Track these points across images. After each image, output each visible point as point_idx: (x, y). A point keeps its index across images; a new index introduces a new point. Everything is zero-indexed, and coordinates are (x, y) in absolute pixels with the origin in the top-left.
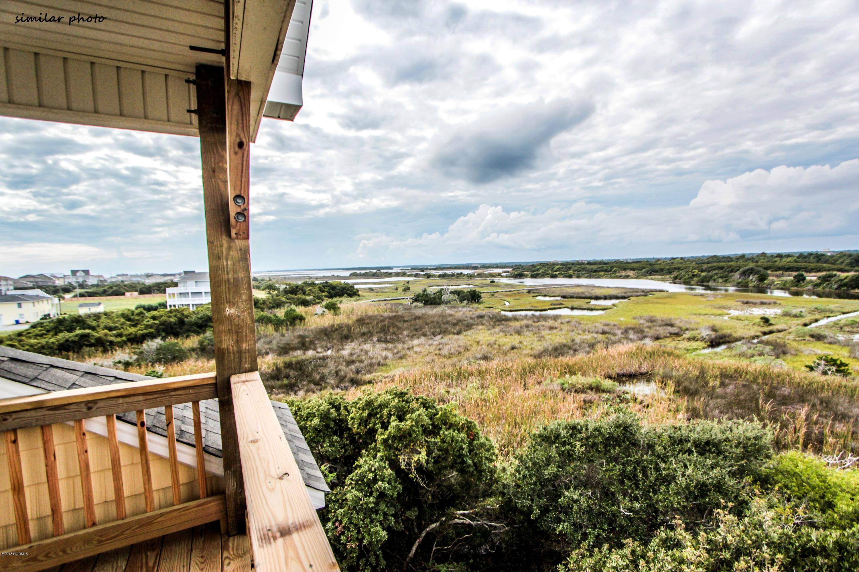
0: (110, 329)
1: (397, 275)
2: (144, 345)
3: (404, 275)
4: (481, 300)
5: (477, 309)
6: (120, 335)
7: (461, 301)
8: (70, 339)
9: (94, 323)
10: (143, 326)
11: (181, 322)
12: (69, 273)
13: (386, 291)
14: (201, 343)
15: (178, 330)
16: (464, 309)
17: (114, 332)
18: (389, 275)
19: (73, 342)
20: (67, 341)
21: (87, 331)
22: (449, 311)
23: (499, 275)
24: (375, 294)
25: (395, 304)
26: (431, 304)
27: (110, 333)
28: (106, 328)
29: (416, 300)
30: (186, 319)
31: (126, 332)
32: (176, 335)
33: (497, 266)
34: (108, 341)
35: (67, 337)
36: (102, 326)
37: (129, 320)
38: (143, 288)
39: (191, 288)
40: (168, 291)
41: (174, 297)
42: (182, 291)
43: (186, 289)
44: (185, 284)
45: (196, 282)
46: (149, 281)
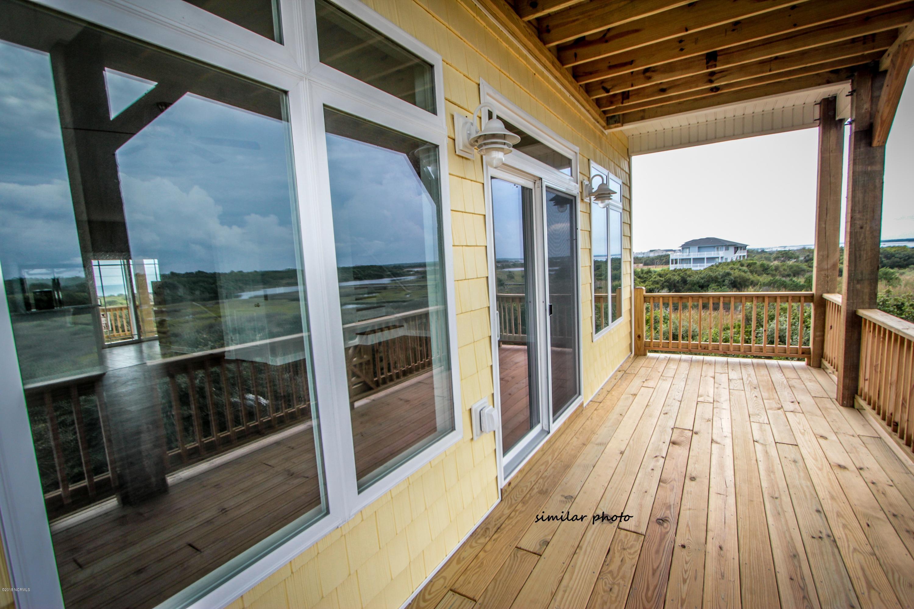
38: (647, 260)
39: (694, 254)
40: (672, 257)
41: (676, 263)
42: (685, 257)
43: (689, 255)
44: (688, 250)
45: (699, 248)
46: (652, 255)
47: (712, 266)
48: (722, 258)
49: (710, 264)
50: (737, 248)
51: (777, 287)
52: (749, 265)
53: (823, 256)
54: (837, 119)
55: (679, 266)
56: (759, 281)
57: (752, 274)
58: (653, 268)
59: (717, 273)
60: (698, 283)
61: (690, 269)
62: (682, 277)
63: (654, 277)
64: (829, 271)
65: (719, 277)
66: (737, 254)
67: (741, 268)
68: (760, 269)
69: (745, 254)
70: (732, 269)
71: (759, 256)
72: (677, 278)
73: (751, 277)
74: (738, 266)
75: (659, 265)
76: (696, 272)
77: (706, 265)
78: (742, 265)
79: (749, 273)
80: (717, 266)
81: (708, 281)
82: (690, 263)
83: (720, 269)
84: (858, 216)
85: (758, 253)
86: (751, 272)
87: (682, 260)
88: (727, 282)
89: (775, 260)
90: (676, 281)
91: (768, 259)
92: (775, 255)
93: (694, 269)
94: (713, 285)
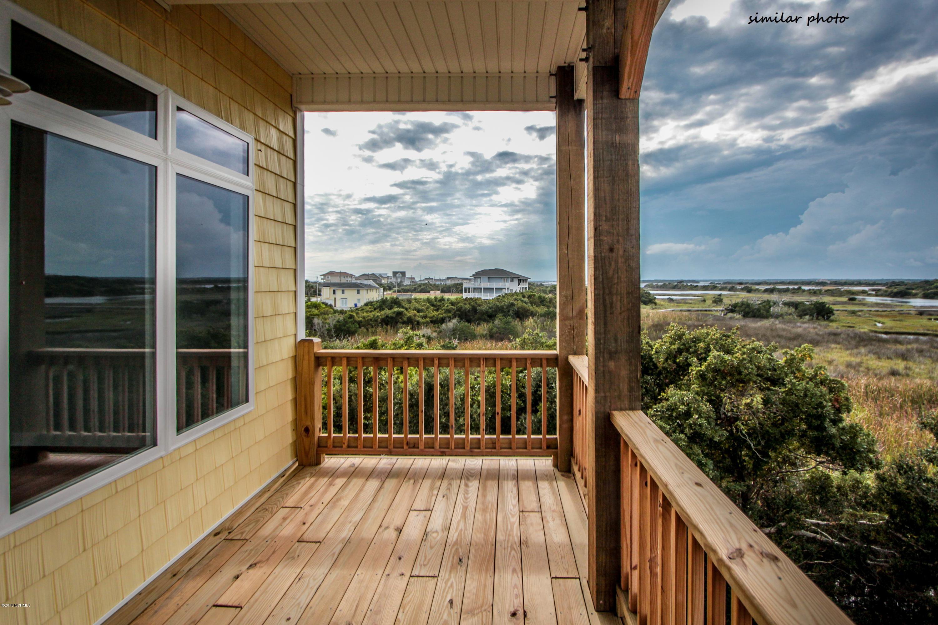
0: (419, 311)
1: (705, 288)
2: (443, 325)
3: (714, 288)
4: (832, 317)
5: (827, 326)
6: (425, 317)
7: (800, 316)
8: (390, 315)
9: (407, 306)
10: (443, 311)
11: (474, 310)
12: (391, 275)
13: (690, 302)
14: (490, 330)
15: (472, 317)
16: (806, 325)
17: (421, 314)
18: (696, 288)
19: (392, 318)
20: (387, 316)
21: (402, 310)
22: (779, 326)
23: (864, 292)
24: (676, 304)
25: (703, 314)
26: (754, 316)
27: (418, 314)
28: (415, 309)
29: (732, 311)
30: (478, 308)
31: (431, 315)
32: (469, 321)
33: (859, 283)
34: (415, 321)
35: (387, 313)
36: (412, 307)
37: (433, 305)
38: (444, 287)
39: (485, 284)
40: (465, 286)
41: (469, 292)
42: (477, 287)
43: (480, 285)
44: (479, 280)
45: (489, 278)
46: (449, 283)
47: (500, 296)
48: (508, 288)
49: (498, 295)
50: (520, 280)
51: (551, 318)
52: (529, 297)
53: (566, 297)
54: (576, 98)
55: (471, 295)
56: (537, 311)
57: (532, 305)
58: (447, 296)
59: (503, 304)
60: (487, 312)
61: (480, 298)
62: (473, 306)
63: (447, 305)
64: (575, 321)
65: (505, 307)
66: (520, 286)
67: (523, 299)
68: (538, 301)
69: (527, 286)
70: (515, 299)
71: (538, 288)
72: (468, 307)
73: (531, 308)
74: (520, 297)
75: (455, 293)
76: (486, 302)
77: (495, 295)
78: (524, 297)
79: (529, 305)
80: (503, 297)
81: (496, 311)
82: (481, 292)
83: (505, 299)
84: (605, 227)
85: (538, 286)
86: (532, 303)
87: (475, 288)
88: (511, 312)
89: (550, 293)
90: (467, 310)
91: (545, 292)
92: (549, 289)
93: (483, 298)
94: (500, 315)
